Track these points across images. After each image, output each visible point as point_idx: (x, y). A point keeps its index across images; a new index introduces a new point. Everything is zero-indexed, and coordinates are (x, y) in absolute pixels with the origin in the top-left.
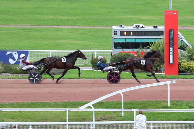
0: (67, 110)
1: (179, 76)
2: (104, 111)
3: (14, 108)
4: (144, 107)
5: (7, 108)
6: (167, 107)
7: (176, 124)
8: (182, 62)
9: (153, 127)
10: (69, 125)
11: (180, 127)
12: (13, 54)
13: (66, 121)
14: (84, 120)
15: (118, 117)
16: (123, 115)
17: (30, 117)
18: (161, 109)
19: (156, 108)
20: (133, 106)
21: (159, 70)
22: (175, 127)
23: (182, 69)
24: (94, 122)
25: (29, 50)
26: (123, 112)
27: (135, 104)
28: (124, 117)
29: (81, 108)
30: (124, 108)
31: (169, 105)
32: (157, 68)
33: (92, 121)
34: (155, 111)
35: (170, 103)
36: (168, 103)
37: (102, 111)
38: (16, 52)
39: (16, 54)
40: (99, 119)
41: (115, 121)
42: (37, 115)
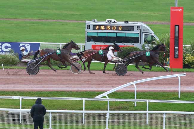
0: (84, 99)
1: (184, 69)
2: (119, 101)
3: (33, 96)
4: (155, 98)
5: (27, 96)
6: (177, 99)
7: (186, 115)
8: (186, 56)
9: (165, 117)
10: (85, 113)
11: (191, 118)
12: (25, 46)
13: (82, 110)
14: (99, 109)
15: (131, 107)
16: (136, 105)
17: (48, 105)
18: (172, 100)
19: (167, 99)
20: (145, 97)
21: (164, 63)
22: (186, 118)
23: (187, 62)
24: (109, 111)
25: (41, 43)
26: (136, 103)
27: (146, 95)
28: (136, 107)
29: (97, 97)
30: (137, 99)
31: (179, 97)
32: (162, 61)
33: (107, 110)
34: (167, 102)
35: (181, 95)
36: (178, 94)
37: (116, 101)
38: (29, 44)
39: (28, 46)
40: (113, 109)
41: (129, 110)
42: (55, 104)
